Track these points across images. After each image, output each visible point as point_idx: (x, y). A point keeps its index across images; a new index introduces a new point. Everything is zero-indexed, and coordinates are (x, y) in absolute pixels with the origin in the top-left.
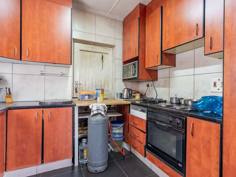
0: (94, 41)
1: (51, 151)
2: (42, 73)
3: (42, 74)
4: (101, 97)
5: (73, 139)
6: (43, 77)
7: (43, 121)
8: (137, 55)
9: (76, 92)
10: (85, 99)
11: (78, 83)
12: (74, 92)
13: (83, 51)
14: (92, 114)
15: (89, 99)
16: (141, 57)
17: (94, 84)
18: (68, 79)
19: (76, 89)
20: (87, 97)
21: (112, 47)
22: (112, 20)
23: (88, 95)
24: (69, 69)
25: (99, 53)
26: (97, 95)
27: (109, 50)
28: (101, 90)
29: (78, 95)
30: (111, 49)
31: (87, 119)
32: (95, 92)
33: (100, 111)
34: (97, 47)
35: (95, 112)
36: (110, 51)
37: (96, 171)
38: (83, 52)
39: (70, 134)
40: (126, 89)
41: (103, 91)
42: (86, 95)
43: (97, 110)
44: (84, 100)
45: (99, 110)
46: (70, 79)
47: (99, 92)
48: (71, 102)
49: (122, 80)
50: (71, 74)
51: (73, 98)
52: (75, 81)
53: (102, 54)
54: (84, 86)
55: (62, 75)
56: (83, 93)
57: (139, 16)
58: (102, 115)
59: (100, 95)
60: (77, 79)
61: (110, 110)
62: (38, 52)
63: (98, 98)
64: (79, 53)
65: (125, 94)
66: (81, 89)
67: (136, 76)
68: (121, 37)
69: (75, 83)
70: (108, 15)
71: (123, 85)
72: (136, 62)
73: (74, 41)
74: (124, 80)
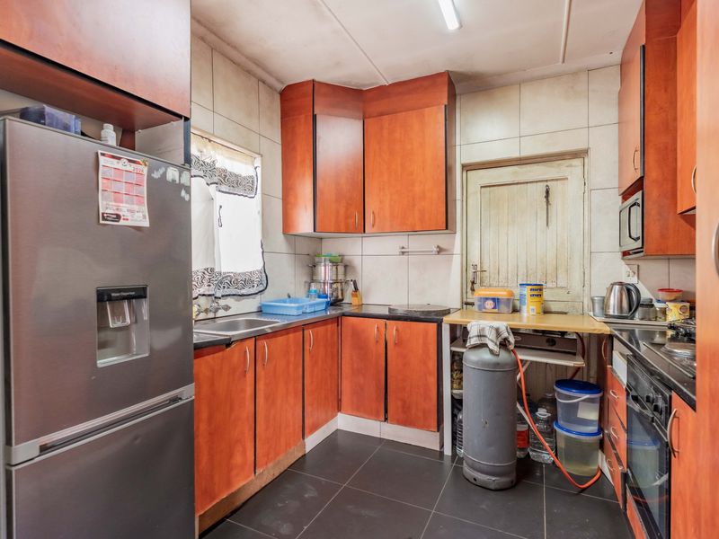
0: (516, 155)
1: (400, 403)
2: (403, 250)
3: (403, 253)
4: (531, 307)
6: (405, 257)
8: (639, 175)
9: (473, 290)
10: (485, 308)
11: (479, 269)
13: (490, 186)
14: (469, 344)
15: (496, 310)
17: (522, 270)
18: (452, 261)
19: (473, 283)
20: (489, 305)
21: (580, 154)
22: (577, 72)
23: (494, 299)
24: (454, 238)
25: (537, 182)
26: (522, 299)
27: (571, 166)
28: (530, 287)
30: (577, 162)
31: (463, 353)
32: (517, 291)
33: (486, 341)
34: (528, 168)
36: (573, 169)
37: (475, 479)
38: (492, 188)
39: (433, 380)
40: (617, 287)
41: (541, 290)
42: (487, 299)
44: (484, 310)
45: (485, 336)
46: (457, 261)
47: (527, 291)
49: (620, 255)
50: (457, 248)
51: (466, 303)
52: (470, 263)
53: (545, 184)
54: (493, 276)
57: (643, 41)
59: (528, 299)
60: (475, 258)
61: (552, 345)
63: (525, 308)
64: (479, 195)
65: (613, 301)
66: (486, 282)
67: (639, 244)
68: (613, 115)
69: (471, 270)
70: (559, 67)
71: (624, 272)
72: (638, 195)
73: (467, 168)
74: (625, 254)
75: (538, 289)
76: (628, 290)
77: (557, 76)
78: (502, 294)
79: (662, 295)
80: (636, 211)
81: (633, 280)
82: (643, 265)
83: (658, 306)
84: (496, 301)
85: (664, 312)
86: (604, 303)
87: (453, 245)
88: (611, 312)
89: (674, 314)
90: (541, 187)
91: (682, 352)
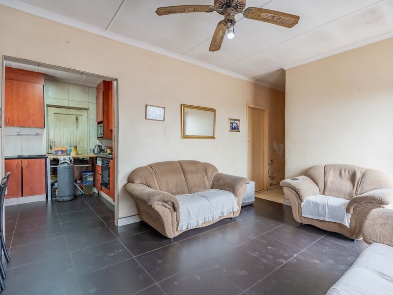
0: (67, 105)
1: (29, 188)
3: (18, 134)
4: (74, 152)
5: (47, 183)
7: (22, 168)
8: (102, 120)
9: (51, 148)
10: (58, 154)
11: (53, 141)
12: (49, 148)
13: (57, 114)
14: (60, 163)
16: (105, 121)
17: (69, 142)
18: (42, 138)
19: (51, 146)
20: (60, 153)
21: (86, 109)
22: (85, 86)
24: (43, 131)
25: (74, 115)
26: (70, 151)
27: (83, 112)
28: (74, 147)
29: (53, 151)
30: (85, 111)
31: (57, 167)
32: (68, 148)
33: (66, 161)
34: (71, 110)
35: (62, 162)
36: (85, 113)
37: (63, 200)
39: (44, 178)
40: (97, 146)
42: (59, 151)
43: (64, 160)
46: (45, 139)
47: (72, 148)
48: (45, 155)
49: (96, 138)
51: (48, 153)
52: (49, 140)
54: (58, 144)
55: (37, 135)
56: (57, 149)
57: (103, 90)
58: (68, 163)
59: (73, 150)
60: (52, 138)
62: (16, 119)
63: (72, 153)
64: (53, 116)
65: (96, 149)
66: (56, 145)
67: (102, 136)
68: (95, 101)
69: (50, 142)
70: (81, 83)
71: (98, 142)
72: (102, 124)
73: (48, 106)
74: (98, 138)
75: (76, 147)
76: (99, 146)
77: (80, 85)
78: (64, 149)
79: (106, 148)
80: (102, 128)
81: (100, 144)
82: (102, 140)
83: (106, 150)
84: (62, 151)
85: (107, 152)
86: (94, 150)
87: (43, 133)
88: (96, 152)
89: (109, 151)
90: (75, 117)
91: (111, 156)
